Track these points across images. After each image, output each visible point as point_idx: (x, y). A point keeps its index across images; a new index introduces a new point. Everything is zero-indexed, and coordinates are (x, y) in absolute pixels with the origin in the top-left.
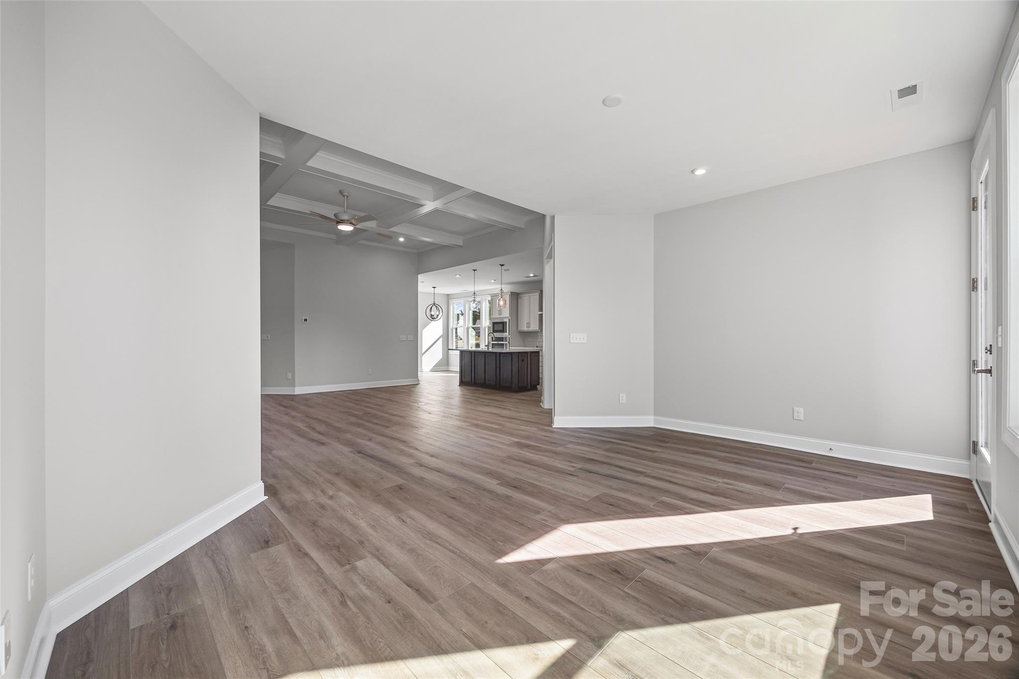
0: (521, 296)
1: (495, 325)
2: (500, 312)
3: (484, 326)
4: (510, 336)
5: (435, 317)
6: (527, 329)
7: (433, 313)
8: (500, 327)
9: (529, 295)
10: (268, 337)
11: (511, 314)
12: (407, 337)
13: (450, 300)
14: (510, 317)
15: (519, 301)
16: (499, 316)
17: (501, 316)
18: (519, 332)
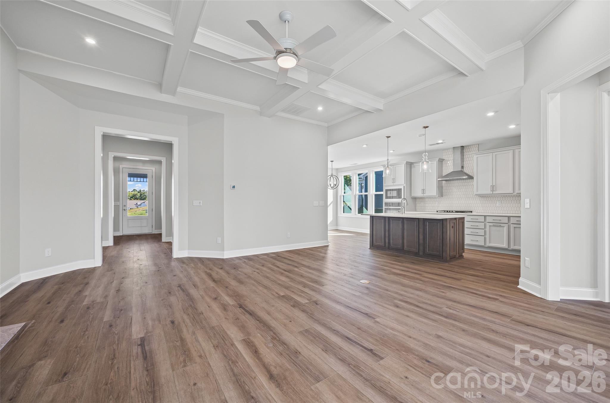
0: (415, 165)
1: (389, 192)
2: (394, 180)
3: (371, 193)
5: (333, 186)
6: (421, 195)
7: (331, 183)
10: (200, 203)
11: (406, 181)
12: (319, 202)
14: (405, 184)
15: (412, 170)
16: (392, 184)
17: (394, 184)
18: (412, 198)
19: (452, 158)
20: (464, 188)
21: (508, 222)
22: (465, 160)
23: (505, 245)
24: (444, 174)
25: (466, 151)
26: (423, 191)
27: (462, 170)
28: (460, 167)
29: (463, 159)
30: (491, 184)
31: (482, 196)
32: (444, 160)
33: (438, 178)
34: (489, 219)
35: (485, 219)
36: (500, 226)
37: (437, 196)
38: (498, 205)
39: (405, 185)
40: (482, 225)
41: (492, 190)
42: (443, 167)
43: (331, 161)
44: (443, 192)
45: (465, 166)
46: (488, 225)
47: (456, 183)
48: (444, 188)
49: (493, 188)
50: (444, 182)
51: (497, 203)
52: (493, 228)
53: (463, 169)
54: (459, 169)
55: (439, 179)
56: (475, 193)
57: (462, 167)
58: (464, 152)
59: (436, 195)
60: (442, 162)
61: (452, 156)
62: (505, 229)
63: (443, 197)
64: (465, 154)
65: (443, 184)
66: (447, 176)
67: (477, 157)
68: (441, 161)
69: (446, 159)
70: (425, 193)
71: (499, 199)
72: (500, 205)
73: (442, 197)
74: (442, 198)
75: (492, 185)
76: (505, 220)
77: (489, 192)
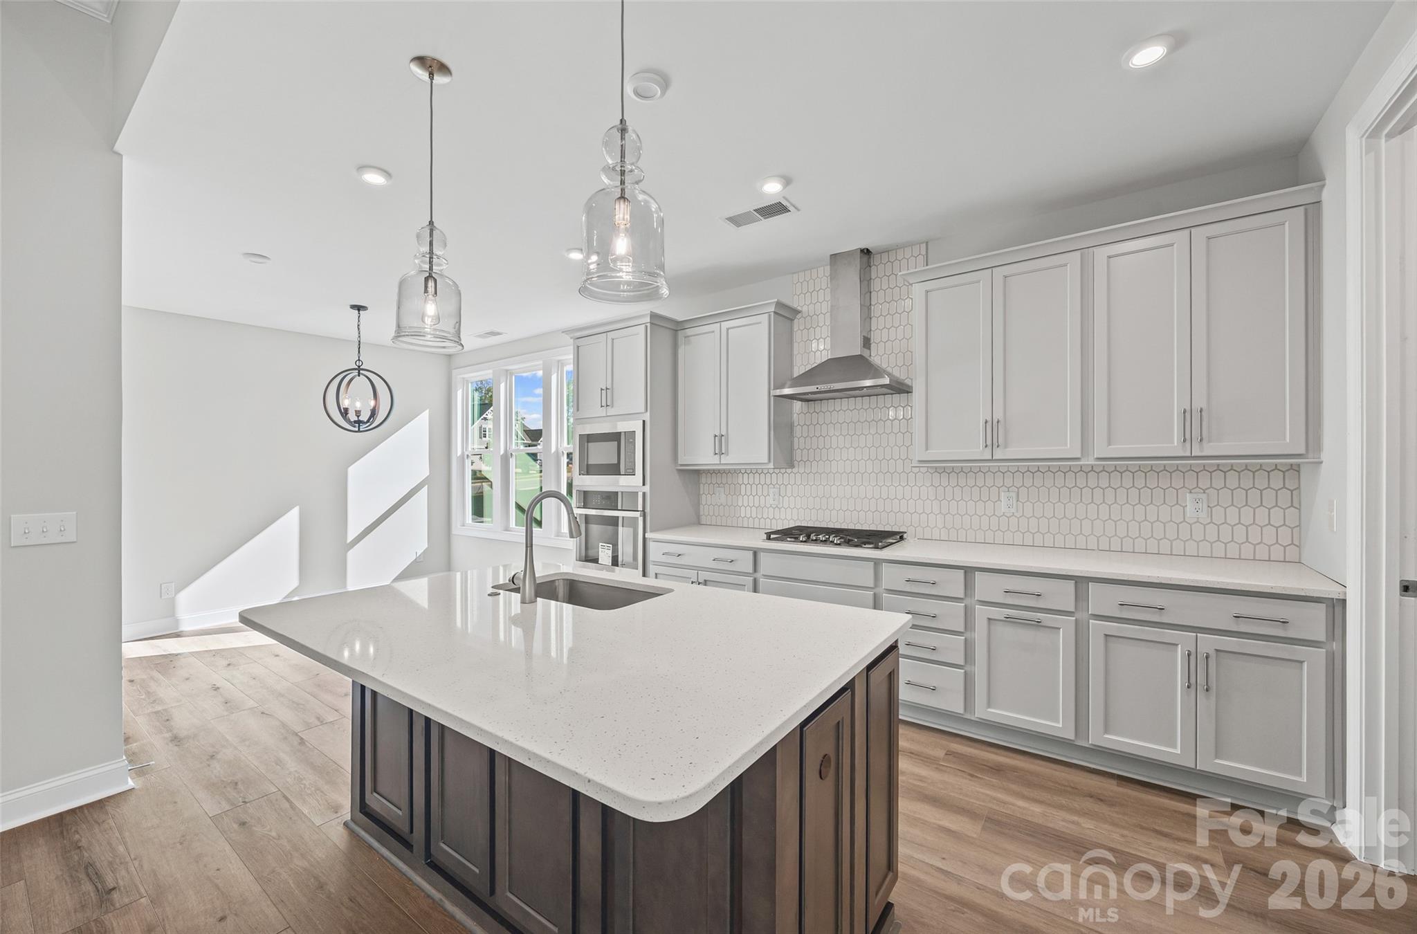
0: (689, 332)
1: (593, 446)
2: (608, 396)
3: (553, 450)
4: (647, 489)
5: (364, 417)
6: (716, 460)
7: (345, 403)
8: (601, 454)
9: (725, 325)
11: (651, 401)
13: (454, 372)
14: (648, 413)
15: (681, 351)
16: (602, 412)
17: (611, 411)
18: (677, 470)
19: (825, 307)
20: (873, 431)
21: (1076, 608)
22: (876, 310)
23: (1059, 724)
24: (798, 371)
25: (881, 274)
26: (721, 441)
27: (866, 353)
28: (859, 341)
29: (869, 309)
30: (984, 414)
31: (944, 469)
32: (799, 316)
33: (776, 388)
34: (986, 587)
35: (968, 586)
36: (1038, 624)
37: (771, 466)
38: (1003, 507)
39: (647, 417)
40: (952, 615)
41: (989, 442)
42: (795, 345)
43: (353, 307)
44: (796, 447)
45: (875, 337)
46: (982, 613)
47: (843, 411)
48: (798, 431)
49: (994, 431)
50: (797, 405)
51: (999, 500)
52: (1007, 633)
53: (870, 349)
54: (856, 350)
55: (778, 392)
56: (919, 453)
57: (867, 343)
58: (873, 277)
59: (766, 461)
60: (792, 320)
61: (828, 297)
62: (1063, 640)
63: (795, 470)
64: (876, 285)
65: (795, 415)
66: (809, 376)
67: (927, 292)
68: (786, 314)
69: (805, 309)
70: (727, 453)
71: (1008, 482)
72: (1013, 510)
73: (792, 466)
74: (789, 471)
75: (989, 419)
76: (1063, 596)
77: (977, 451)
